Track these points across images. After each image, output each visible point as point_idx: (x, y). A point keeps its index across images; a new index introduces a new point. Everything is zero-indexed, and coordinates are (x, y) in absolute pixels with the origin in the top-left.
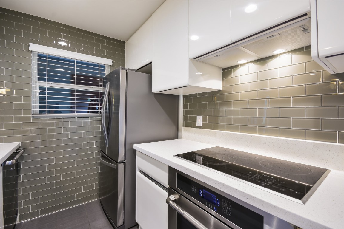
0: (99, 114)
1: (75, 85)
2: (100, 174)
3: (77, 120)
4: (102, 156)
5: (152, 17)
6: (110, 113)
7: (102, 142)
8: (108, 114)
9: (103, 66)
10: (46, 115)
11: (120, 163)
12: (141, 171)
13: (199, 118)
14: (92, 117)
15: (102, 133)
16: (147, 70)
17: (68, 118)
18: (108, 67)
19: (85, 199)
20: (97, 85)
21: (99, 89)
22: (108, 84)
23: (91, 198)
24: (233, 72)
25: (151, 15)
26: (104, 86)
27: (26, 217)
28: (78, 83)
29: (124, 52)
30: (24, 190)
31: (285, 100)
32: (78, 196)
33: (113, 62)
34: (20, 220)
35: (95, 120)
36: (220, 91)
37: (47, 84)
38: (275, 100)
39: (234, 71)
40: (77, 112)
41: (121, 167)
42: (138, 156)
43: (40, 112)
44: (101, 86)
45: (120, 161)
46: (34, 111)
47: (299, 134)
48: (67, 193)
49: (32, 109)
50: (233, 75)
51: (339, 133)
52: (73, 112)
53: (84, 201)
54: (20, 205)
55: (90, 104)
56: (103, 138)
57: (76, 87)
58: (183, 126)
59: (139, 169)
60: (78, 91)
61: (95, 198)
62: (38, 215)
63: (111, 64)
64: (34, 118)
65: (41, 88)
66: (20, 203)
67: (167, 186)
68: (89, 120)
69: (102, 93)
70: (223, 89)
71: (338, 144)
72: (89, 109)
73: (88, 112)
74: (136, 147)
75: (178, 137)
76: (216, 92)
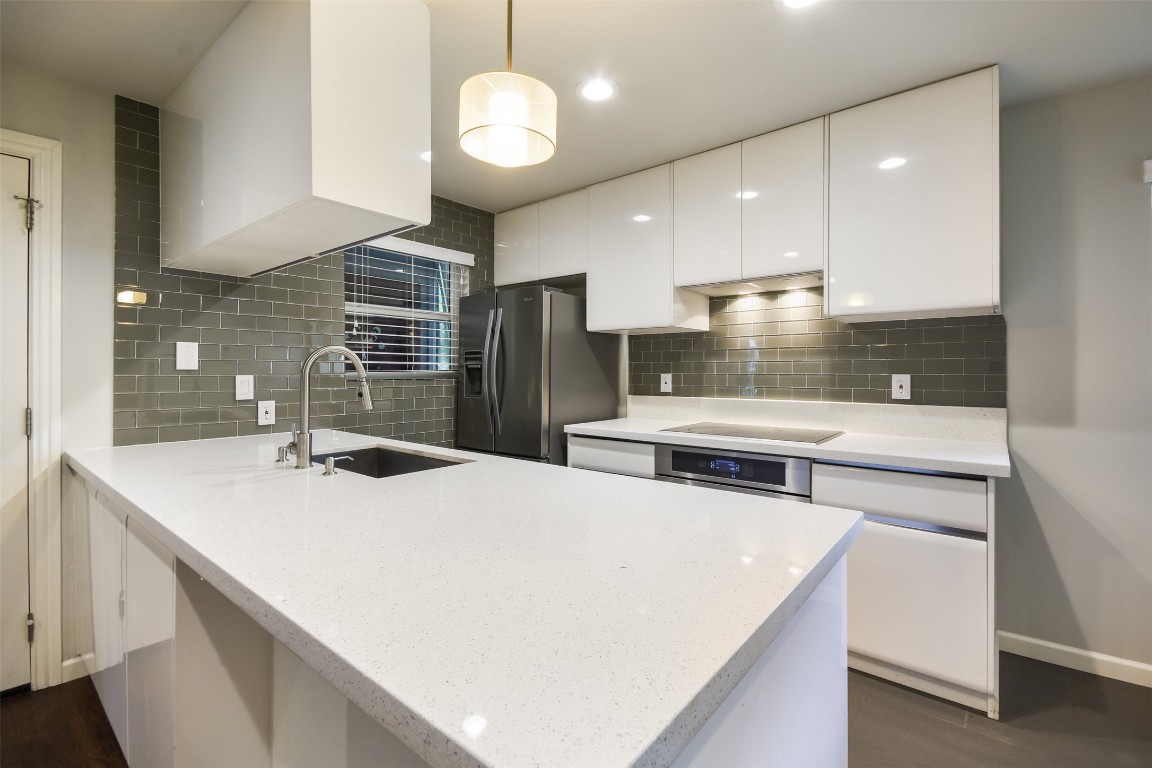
11: (542, 458)
13: (667, 378)
16: (575, 286)
18: (466, 269)
24: (729, 305)
31: (798, 352)
33: (475, 259)
36: (706, 332)
38: (787, 351)
39: (730, 302)
45: (543, 455)
47: (812, 394)
50: (728, 309)
57: (412, 314)
58: (629, 394)
63: (472, 263)
74: (569, 429)
75: (614, 414)
76: (699, 335)
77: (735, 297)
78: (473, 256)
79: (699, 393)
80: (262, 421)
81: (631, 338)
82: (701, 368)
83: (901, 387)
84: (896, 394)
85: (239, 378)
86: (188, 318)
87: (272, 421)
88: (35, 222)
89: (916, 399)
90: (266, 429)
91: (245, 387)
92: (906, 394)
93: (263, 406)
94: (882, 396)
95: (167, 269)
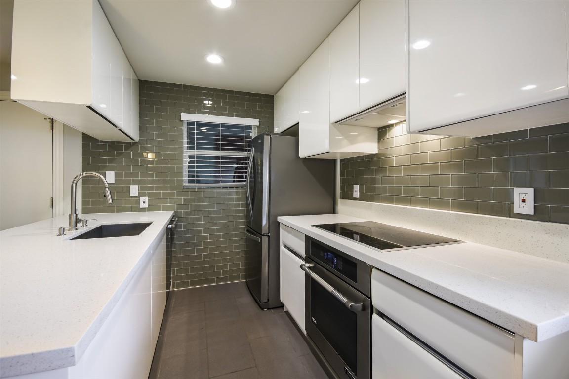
0: (244, 183)
1: (221, 151)
2: (246, 252)
3: (222, 190)
4: (248, 231)
5: (298, 72)
6: (255, 182)
7: (248, 216)
8: (253, 184)
9: (249, 128)
10: (195, 184)
11: (263, 235)
12: (285, 246)
13: (356, 188)
14: (237, 187)
15: (247, 205)
17: (214, 187)
18: (254, 128)
19: (232, 278)
20: (243, 150)
21: (244, 154)
22: (253, 149)
23: (237, 278)
24: (389, 132)
25: (298, 69)
26: (250, 151)
27: (178, 286)
28: (223, 149)
29: (272, 108)
30: (177, 259)
32: (224, 273)
33: (259, 122)
34: (173, 287)
35: (240, 190)
36: (376, 154)
37: (196, 153)
39: (390, 130)
40: (223, 181)
41: (265, 240)
42: (282, 229)
43: (190, 181)
44: (247, 150)
45: (264, 234)
46: (185, 180)
48: (213, 268)
49: (183, 179)
51: (479, 203)
52: (219, 181)
53: (230, 280)
54: (174, 273)
55: (235, 172)
56: (248, 211)
57: (221, 153)
58: (340, 198)
59: (283, 244)
60: (223, 158)
61: (242, 280)
62: (188, 286)
63: (258, 124)
64: (185, 188)
65: (190, 157)
66: (174, 270)
67: (304, 255)
68: (234, 190)
69: (248, 159)
70: (380, 152)
71: (477, 215)
72: (234, 178)
73: (234, 181)
75: (334, 211)
76: (372, 156)
77: (391, 126)
78: (258, 120)
79: (373, 199)
80: (142, 206)
81: (341, 161)
82: (374, 181)
83: (523, 201)
84: (518, 208)
85: (131, 186)
86: (111, 161)
87: (146, 206)
88: (54, 127)
89: (540, 214)
90: (144, 209)
91: (134, 190)
92: (529, 209)
93: (142, 198)
94: (504, 209)
95: (102, 142)
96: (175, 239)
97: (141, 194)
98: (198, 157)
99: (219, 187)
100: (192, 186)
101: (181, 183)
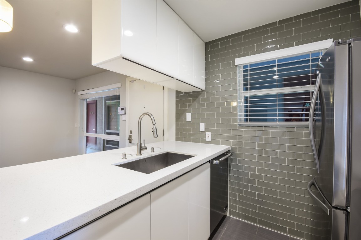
1: (277, 89)
3: (279, 130)
10: (249, 123)
17: (269, 127)
32: (283, 222)
34: (230, 214)
40: (279, 120)
43: (247, 120)
45: (338, 205)
46: (241, 119)
48: (269, 211)
49: (238, 118)
52: (275, 120)
54: (230, 201)
57: (277, 91)
64: (240, 126)
65: (245, 98)
80: (206, 139)
85: (200, 124)
86: (189, 106)
87: (209, 139)
90: (207, 142)
91: (202, 127)
93: (207, 133)
95: (185, 93)
96: (231, 171)
97: (207, 130)
98: (252, 97)
99: (276, 127)
100: (247, 124)
101: (237, 122)
